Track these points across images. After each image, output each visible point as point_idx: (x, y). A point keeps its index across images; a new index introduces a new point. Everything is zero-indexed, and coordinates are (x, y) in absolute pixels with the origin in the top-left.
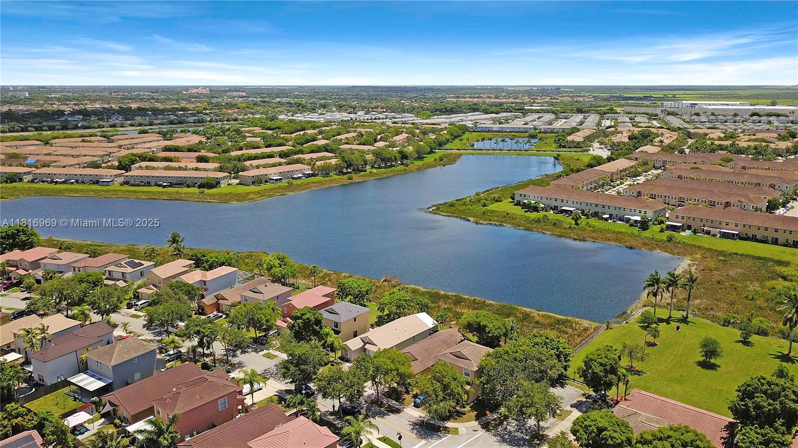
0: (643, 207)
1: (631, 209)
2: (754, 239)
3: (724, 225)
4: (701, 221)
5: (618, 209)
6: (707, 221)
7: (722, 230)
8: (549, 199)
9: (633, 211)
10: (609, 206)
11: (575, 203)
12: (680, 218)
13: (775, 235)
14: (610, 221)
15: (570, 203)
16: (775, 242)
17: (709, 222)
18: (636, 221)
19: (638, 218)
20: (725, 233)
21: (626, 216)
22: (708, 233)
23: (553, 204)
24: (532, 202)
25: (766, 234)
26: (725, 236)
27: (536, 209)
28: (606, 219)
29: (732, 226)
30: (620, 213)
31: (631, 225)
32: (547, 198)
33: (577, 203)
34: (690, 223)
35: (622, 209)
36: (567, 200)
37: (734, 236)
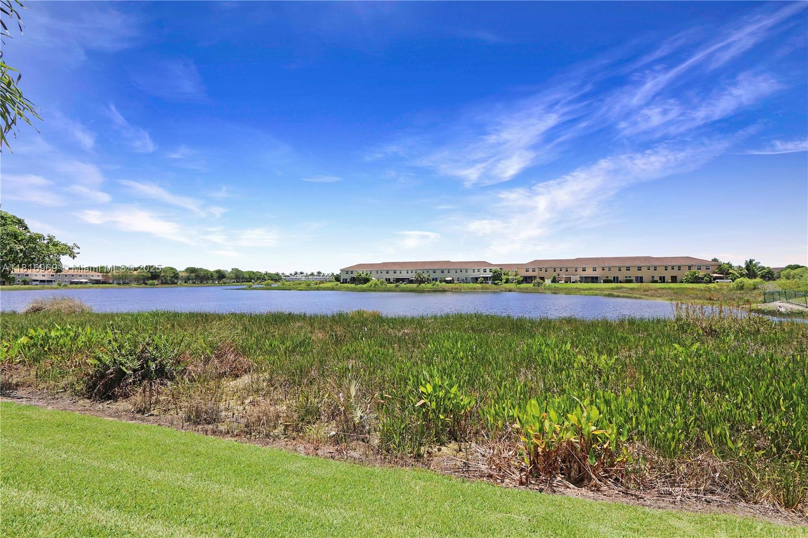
1: (474, 270)
2: (615, 280)
3: (580, 271)
4: (555, 271)
5: (459, 271)
6: (561, 270)
7: (582, 276)
8: (379, 272)
9: (476, 271)
10: (449, 270)
11: (410, 272)
12: (530, 271)
13: (639, 274)
15: (404, 273)
16: (640, 280)
17: (564, 270)
18: (485, 278)
20: (587, 277)
21: (471, 277)
22: (567, 281)
23: (385, 276)
25: (628, 274)
26: (586, 280)
28: (449, 283)
29: (589, 270)
30: (463, 276)
31: (481, 283)
32: (377, 271)
33: (412, 272)
34: (542, 274)
35: (464, 271)
36: (401, 271)
37: (594, 280)
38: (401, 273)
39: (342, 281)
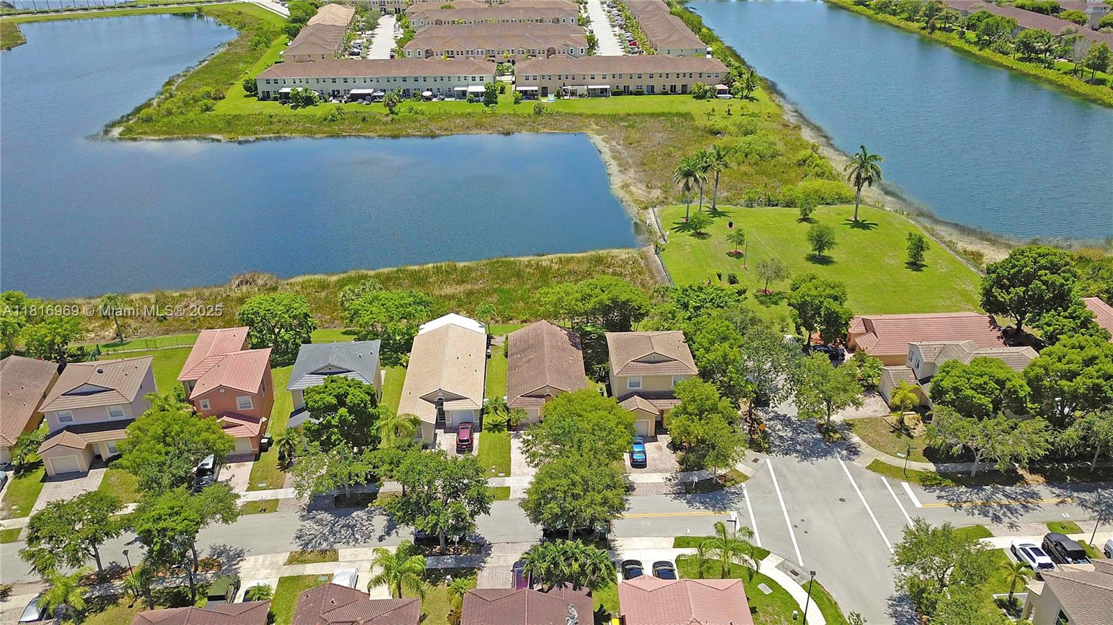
0: (476, 70)
1: (459, 77)
2: (626, 92)
3: (588, 79)
4: (560, 79)
5: (439, 80)
6: (567, 78)
7: (590, 87)
8: (321, 81)
9: (462, 79)
10: (425, 78)
11: (368, 81)
12: (531, 79)
13: (651, 82)
14: (434, 100)
15: (360, 82)
16: (651, 91)
17: (570, 78)
18: (476, 94)
19: (481, 89)
20: (595, 89)
21: (456, 89)
22: (573, 94)
23: (331, 87)
24: (300, 89)
25: (639, 82)
26: (593, 94)
27: (309, 101)
28: (428, 99)
29: (598, 79)
30: (444, 86)
31: (471, 101)
32: (317, 79)
33: (371, 81)
34: (545, 83)
35: (446, 80)
36: (354, 79)
37: (603, 92)
38: (355, 82)
39: (260, 95)
